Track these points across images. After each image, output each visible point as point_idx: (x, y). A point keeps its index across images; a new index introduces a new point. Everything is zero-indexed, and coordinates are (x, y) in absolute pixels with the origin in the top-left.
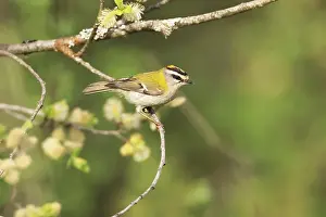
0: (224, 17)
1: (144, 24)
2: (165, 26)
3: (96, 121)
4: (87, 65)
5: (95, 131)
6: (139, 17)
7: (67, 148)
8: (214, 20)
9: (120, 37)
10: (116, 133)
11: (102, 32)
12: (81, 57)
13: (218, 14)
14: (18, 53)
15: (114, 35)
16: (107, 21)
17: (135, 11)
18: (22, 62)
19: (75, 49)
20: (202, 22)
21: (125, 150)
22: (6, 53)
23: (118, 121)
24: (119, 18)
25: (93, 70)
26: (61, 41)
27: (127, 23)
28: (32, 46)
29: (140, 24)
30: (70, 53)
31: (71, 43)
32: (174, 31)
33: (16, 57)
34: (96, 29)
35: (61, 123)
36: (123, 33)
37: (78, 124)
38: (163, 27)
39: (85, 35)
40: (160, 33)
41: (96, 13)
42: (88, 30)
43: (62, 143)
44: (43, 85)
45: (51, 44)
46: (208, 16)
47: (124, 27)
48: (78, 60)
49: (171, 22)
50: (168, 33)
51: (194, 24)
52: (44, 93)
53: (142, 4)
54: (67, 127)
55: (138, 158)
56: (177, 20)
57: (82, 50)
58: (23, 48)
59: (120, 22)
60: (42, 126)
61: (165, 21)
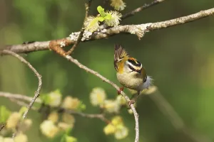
0: (187, 22)
1: (122, 28)
2: (139, 29)
3: (83, 107)
4: (76, 61)
5: (83, 115)
6: (118, 23)
7: (61, 128)
8: (179, 25)
9: (102, 39)
10: (100, 116)
11: (87, 34)
12: (70, 55)
13: (182, 20)
14: (20, 52)
15: (97, 37)
16: (91, 26)
17: (114, 18)
18: (23, 60)
19: (66, 48)
20: (169, 27)
21: (108, 129)
22: (10, 52)
23: (102, 106)
24: (101, 23)
25: (81, 66)
26: (54, 42)
27: (108, 27)
28: (31, 46)
29: (118, 28)
30: (61, 52)
31: (62, 44)
32: (146, 34)
33: (17, 56)
34: (82, 33)
35: (55, 108)
36: (105, 35)
37: (69, 109)
38: (137, 30)
39: (73, 37)
40: (135, 36)
41: (83, 20)
42: (76, 33)
43: (56, 124)
44: (40, 78)
45: (46, 44)
46: (173, 21)
47: (105, 30)
48: (68, 57)
49: (144, 27)
50: (141, 35)
51: (162, 28)
52: (40, 84)
53: (120, 12)
54: (61, 111)
55: (119, 136)
56: (149, 25)
57: (72, 49)
58: (24, 48)
59: (102, 27)
60: (40, 111)
61: (138, 26)
